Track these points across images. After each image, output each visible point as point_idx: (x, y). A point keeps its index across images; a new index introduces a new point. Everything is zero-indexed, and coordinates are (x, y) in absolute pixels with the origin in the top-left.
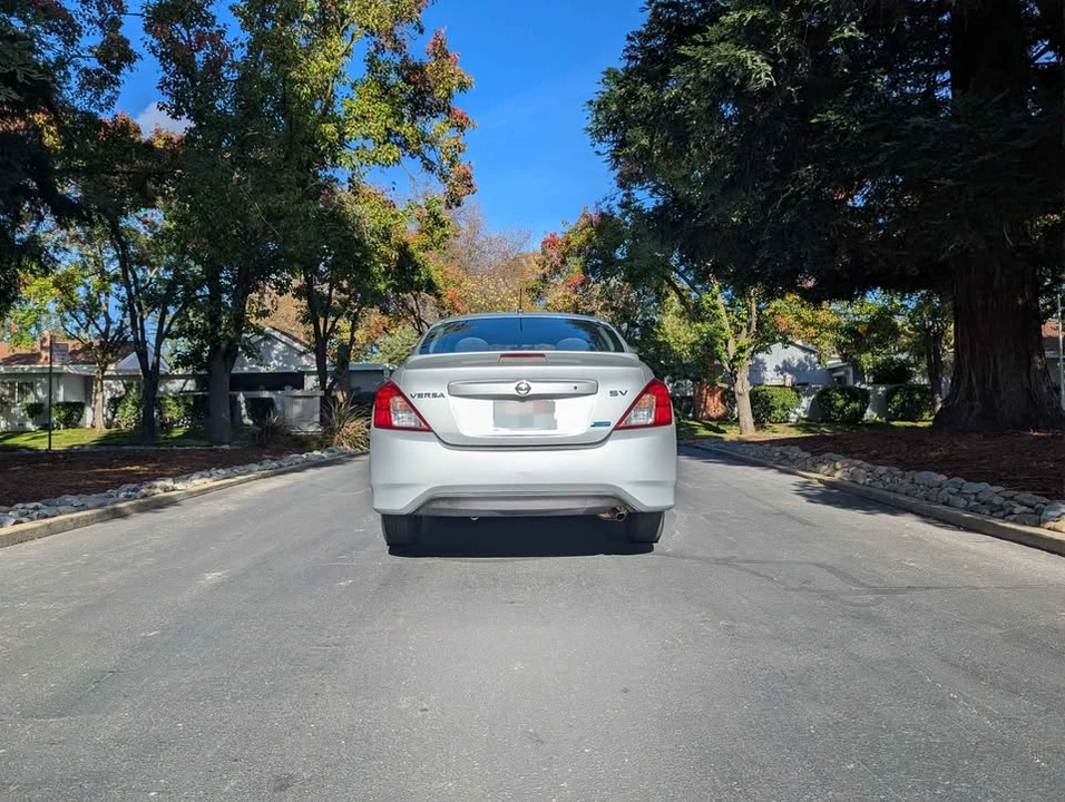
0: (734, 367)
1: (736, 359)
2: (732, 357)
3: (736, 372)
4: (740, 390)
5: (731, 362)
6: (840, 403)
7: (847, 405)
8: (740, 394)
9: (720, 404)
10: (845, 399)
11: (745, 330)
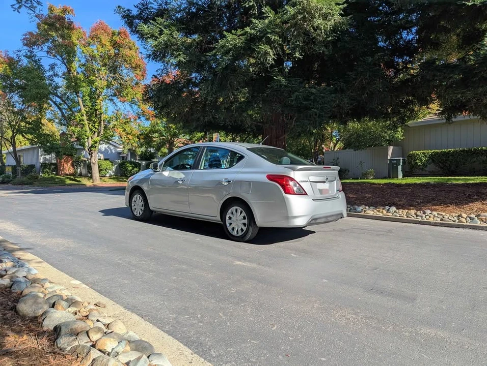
0: (91, 150)
1: (92, 146)
2: (90, 146)
3: (92, 153)
4: (94, 162)
5: (90, 148)
6: (130, 168)
7: (133, 169)
8: (94, 164)
9: (71, 167)
10: (132, 167)
11: (96, 134)
